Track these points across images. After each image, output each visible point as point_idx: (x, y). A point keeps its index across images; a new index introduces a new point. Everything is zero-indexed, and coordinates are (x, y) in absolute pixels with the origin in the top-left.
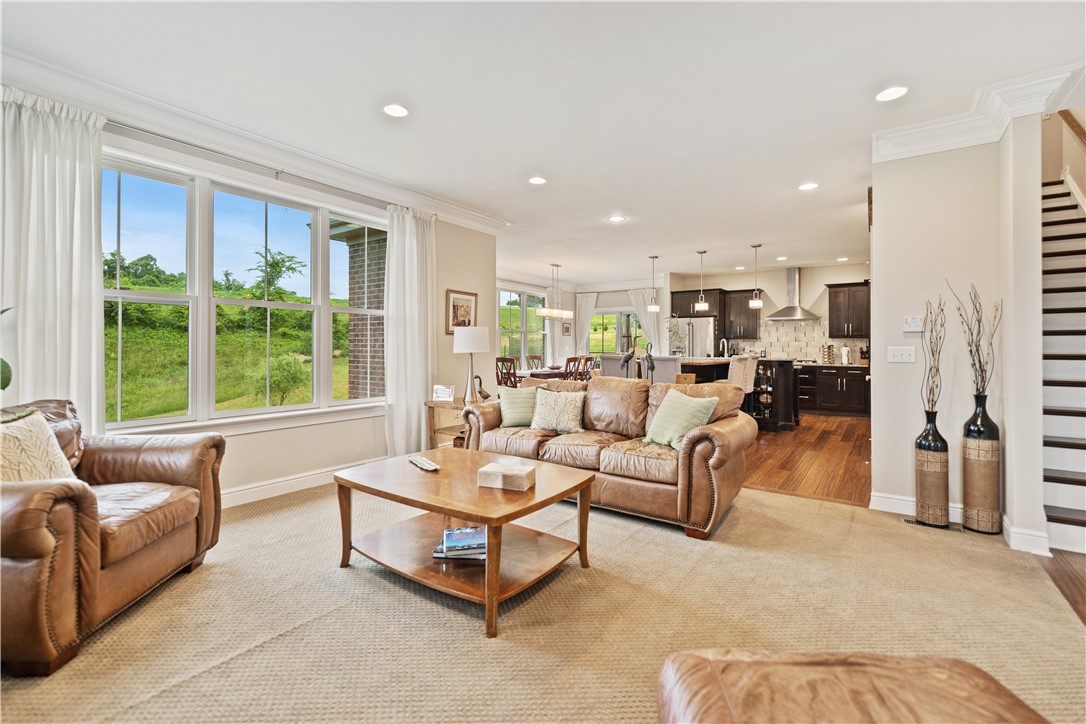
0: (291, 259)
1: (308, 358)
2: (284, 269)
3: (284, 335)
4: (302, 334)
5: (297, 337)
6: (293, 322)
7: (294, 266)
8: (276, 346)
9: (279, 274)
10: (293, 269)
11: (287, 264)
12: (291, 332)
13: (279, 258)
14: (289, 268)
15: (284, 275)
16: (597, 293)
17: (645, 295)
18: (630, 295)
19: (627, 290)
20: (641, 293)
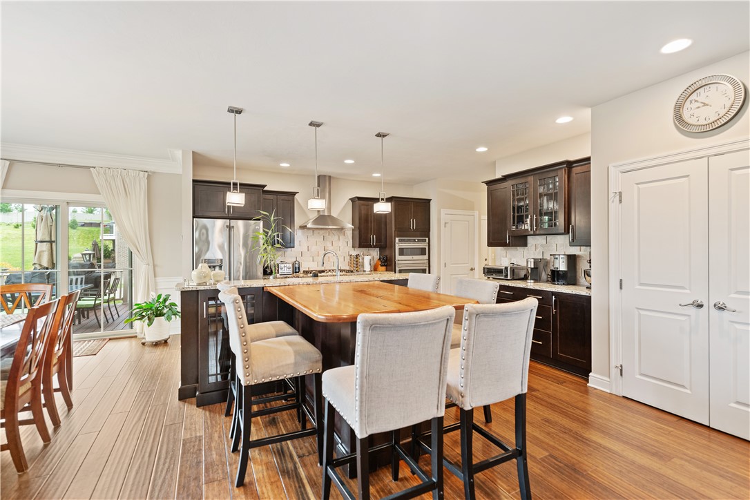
16: (8, 162)
17: (127, 180)
18: (94, 176)
19: (89, 167)
20: (119, 176)
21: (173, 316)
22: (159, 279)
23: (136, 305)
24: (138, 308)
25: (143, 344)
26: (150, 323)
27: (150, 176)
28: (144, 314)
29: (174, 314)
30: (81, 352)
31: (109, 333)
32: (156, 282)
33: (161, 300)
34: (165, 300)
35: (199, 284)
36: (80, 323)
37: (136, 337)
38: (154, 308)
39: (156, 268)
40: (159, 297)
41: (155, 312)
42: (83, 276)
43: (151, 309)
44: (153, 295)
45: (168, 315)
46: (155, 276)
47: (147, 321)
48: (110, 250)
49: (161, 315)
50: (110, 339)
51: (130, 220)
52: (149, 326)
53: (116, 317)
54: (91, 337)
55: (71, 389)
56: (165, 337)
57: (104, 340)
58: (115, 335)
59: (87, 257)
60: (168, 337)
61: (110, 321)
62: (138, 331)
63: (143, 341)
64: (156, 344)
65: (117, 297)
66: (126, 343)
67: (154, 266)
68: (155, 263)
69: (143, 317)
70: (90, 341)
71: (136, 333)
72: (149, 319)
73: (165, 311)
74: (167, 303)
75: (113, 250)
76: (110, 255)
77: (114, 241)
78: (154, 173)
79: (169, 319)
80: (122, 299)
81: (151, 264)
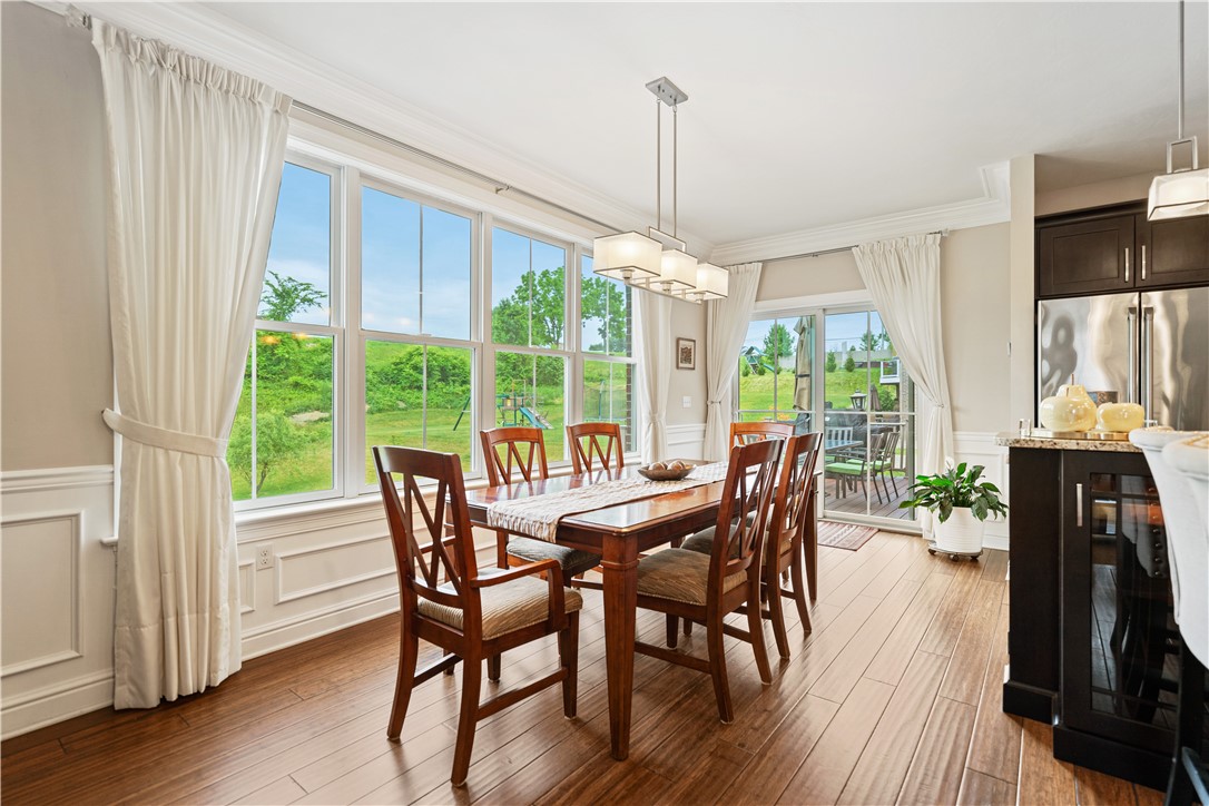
0: (308, 287)
1: (326, 415)
2: (298, 301)
3: (296, 385)
4: (319, 384)
5: (313, 389)
6: (308, 369)
7: (311, 297)
8: (284, 399)
9: (291, 308)
10: (310, 301)
11: (302, 294)
12: (306, 382)
13: (290, 285)
14: (304, 300)
15: (298, 308)
16: (761, 264)
17: (906, 255)
18: (857, 259)
19: (850, 248)
20: (893, 250)
21: (990, 511)
22: (961, 435)
23: (919, 477)
24: (921, 484)
25: (932, 552)
26: (944, 516)
27: (945, 240)
28: (933, 496)
29: (991, 508)
30: (837, 540)
31: (880, 519)
32: (955, 440)
33: (965, 475)
34: (974, 476)
35: (1061, 436)
36: (844, 496)
37: (921, 536)
38: (951, 489)
39: (956, 414)
40: (962, 467)
41: (954, 495)
42: (851, 429)
43: (946, 489)
44: (951, 464)
45: (980, 507)
46: (954, 429)
47: (938, 511)
48: (893, 398)
49: (965, 503)
50: (879, 530)
51: (910, 325)
52: (942, 521)
53: (893, 496)
54: (854, 521)
55: (813, 597)
56: (975, 550)
57: (871, 529)
58: (886, 525)
59: (858, 401)
60: (978, 550)
61: (885, 501)
62: (922, 526)
63: (932, 547)
64: (956, 560)
65: (897, 466)
66: (902, 542)
67: (953, 409)
68: (955, 403)
69: (932, 501)
70: (852, 526)
71: (921, 530)
72: (942, 507)
73: (974, 496)
74: (977, 483)
75: (897, 399)
76: (892, 406)
77: (897, 385)
78: (953, 232)
79: (981, 514)
80: (904, 470)
81: (947, 405)
